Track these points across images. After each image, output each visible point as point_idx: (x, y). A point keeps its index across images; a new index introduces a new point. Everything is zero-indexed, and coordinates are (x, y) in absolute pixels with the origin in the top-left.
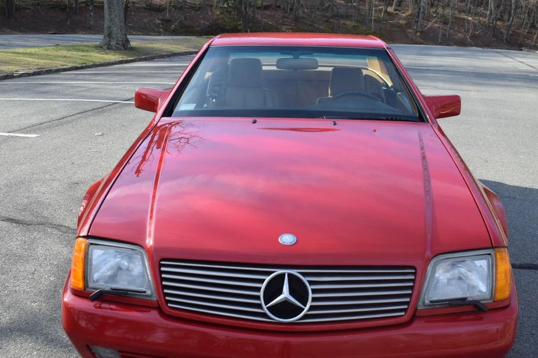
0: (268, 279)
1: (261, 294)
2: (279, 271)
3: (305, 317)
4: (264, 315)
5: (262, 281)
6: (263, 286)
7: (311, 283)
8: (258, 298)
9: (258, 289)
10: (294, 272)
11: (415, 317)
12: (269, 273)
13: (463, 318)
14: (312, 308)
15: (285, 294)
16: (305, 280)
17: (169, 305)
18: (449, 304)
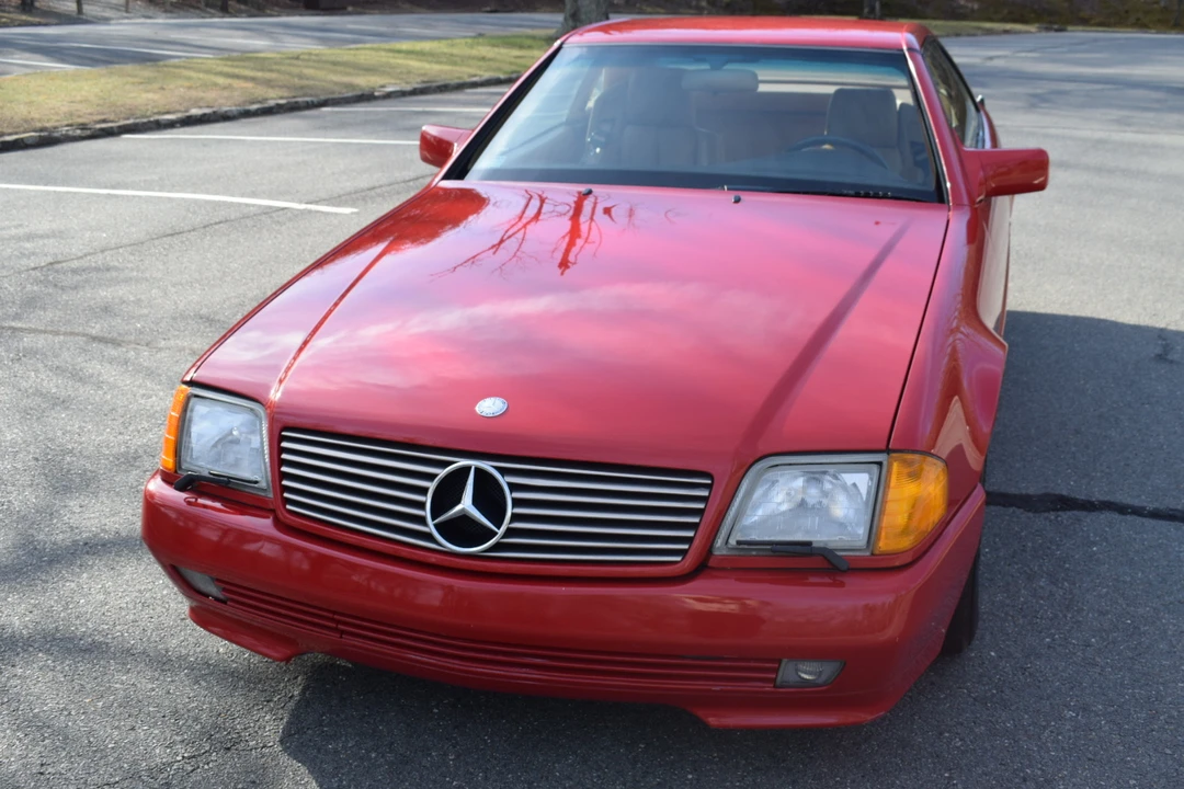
0: (442, 473)
1: (428, 500)
2: (463, 462)
3: (498, 547)
4: (428, 537)
5: (431, 477)
6: (432, 486)
7: (514, 487)
8: (421, 505)
9: (423, 491)
10: (486, 465)
11: (704, 566)
12: (445, 464)
13: (812, 580)
14: (510, 532)
15: (466, 504)
16: (503, 481)
17: (288, 507)
18: (771, 550)
